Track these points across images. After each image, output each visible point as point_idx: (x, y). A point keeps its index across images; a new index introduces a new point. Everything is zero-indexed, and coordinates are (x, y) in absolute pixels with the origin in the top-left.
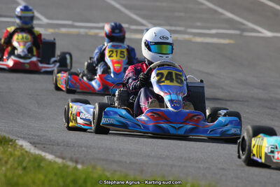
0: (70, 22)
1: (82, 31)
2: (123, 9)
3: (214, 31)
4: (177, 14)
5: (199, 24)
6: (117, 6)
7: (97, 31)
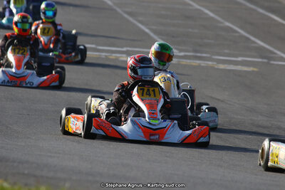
0: (93, 46)
1: (104, 54)
2: (152, 34)
3: (240, 59)
4: (206, 41)
5: (226, 51)
6: (147, 30)
7: (118, 55)
